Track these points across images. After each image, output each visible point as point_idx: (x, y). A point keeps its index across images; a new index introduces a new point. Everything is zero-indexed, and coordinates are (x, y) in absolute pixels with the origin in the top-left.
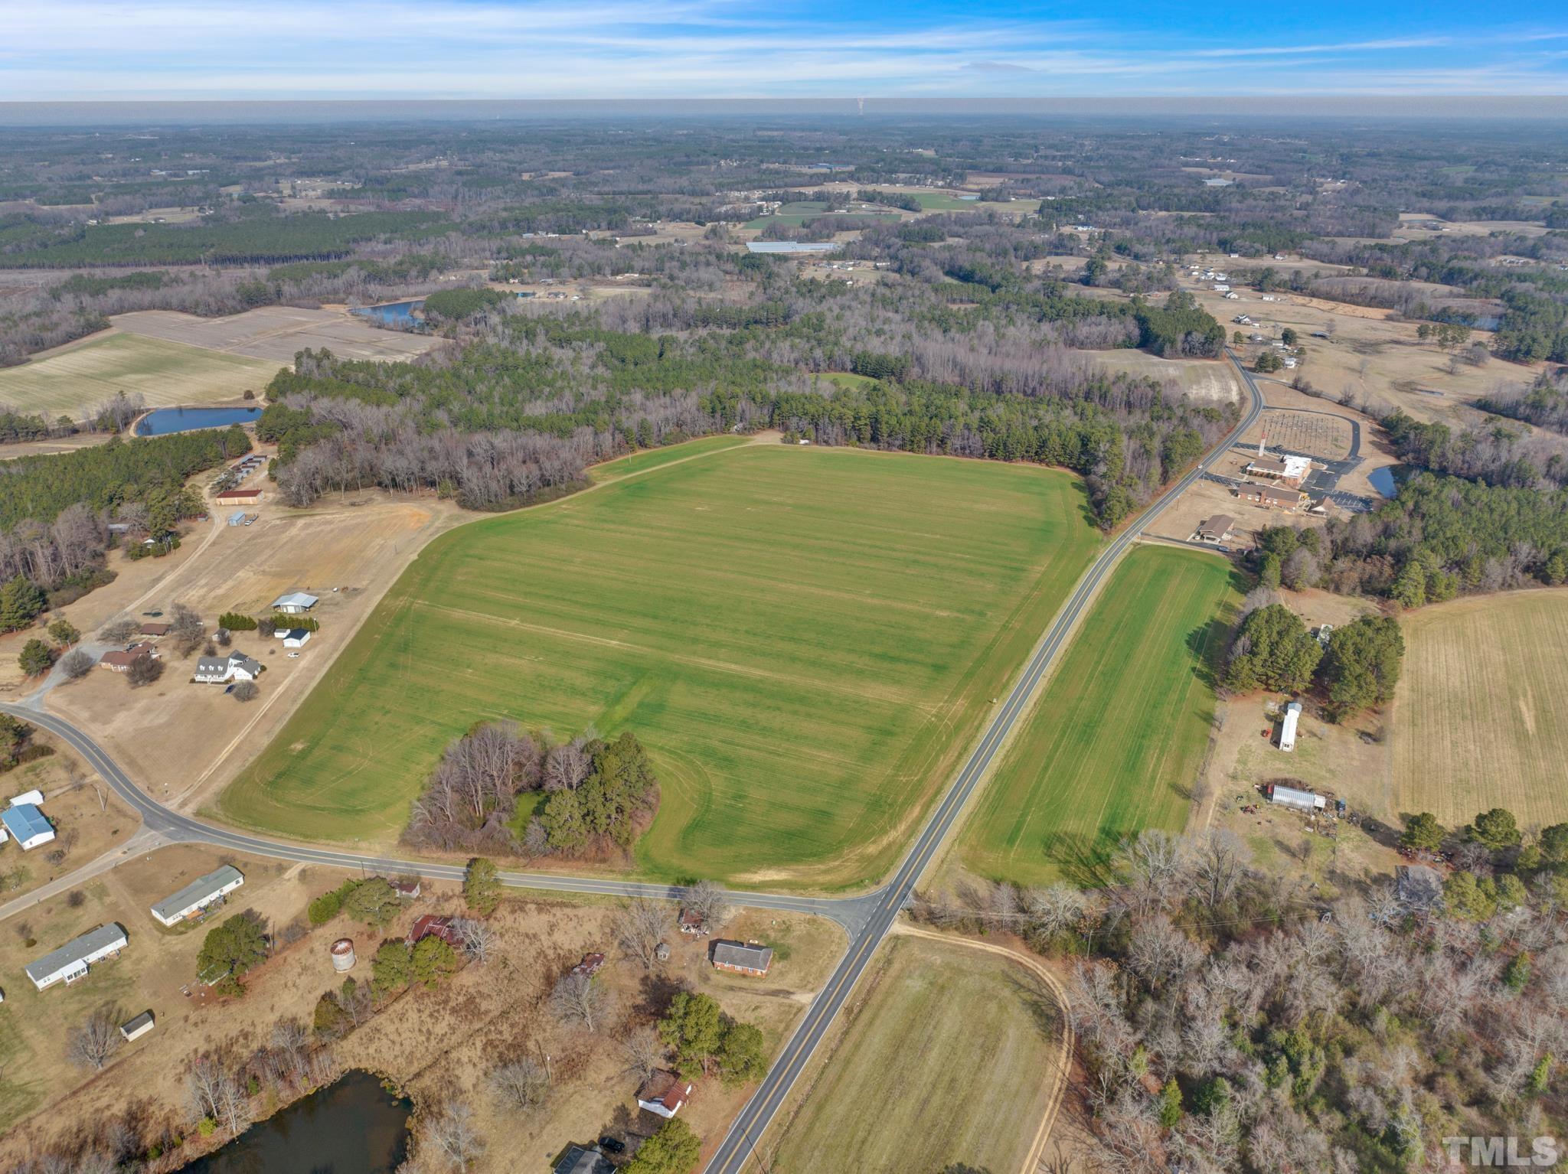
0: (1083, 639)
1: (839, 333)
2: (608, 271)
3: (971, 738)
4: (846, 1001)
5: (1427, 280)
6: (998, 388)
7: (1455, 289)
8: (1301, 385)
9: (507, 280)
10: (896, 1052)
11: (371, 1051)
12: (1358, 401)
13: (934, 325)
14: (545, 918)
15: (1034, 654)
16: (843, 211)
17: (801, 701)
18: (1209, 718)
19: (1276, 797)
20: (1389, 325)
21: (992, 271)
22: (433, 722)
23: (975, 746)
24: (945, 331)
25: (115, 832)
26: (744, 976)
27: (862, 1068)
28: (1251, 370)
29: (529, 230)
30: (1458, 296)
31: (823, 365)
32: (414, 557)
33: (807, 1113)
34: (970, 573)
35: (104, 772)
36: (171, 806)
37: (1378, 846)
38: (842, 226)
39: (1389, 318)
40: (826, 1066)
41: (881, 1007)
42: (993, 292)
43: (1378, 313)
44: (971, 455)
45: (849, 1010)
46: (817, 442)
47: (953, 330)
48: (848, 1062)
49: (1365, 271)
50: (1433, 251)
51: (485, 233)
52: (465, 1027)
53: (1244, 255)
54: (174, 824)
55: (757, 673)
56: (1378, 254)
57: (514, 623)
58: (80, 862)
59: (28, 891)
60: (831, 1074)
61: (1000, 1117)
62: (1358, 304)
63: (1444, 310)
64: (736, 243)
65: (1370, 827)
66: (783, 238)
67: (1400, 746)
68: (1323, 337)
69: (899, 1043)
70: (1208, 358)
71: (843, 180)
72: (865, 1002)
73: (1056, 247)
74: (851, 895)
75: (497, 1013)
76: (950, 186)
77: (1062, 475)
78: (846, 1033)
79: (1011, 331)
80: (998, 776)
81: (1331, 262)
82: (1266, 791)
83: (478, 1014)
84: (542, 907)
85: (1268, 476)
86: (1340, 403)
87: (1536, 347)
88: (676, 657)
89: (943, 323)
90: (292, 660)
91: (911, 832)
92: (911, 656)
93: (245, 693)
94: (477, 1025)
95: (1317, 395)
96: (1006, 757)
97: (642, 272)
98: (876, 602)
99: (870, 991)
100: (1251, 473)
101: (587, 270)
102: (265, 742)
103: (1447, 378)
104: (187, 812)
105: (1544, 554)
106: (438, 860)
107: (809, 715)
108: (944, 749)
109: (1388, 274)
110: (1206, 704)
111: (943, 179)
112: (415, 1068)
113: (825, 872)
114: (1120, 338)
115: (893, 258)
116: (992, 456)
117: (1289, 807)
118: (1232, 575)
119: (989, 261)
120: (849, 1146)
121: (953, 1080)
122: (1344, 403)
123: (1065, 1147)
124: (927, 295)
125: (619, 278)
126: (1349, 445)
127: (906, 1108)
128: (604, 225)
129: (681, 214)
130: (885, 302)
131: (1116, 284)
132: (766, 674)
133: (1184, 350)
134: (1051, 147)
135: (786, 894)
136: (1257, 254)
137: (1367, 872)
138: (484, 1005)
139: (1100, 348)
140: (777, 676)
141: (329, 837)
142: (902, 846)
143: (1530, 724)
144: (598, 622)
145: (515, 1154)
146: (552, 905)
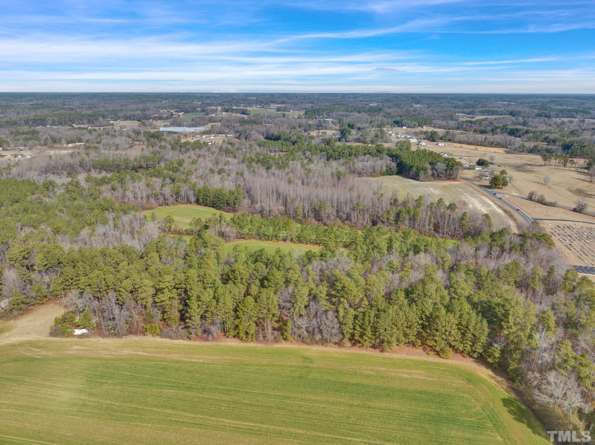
1: (189, 173)
2: (63, 141)
8: (535, 197)
13: (259, 165)
16: (214, 115)
21: (291, 135)
24: (268, 169)
28: (489, 187)
31: (171, 200)
38: (211, 120)
39: (507, 153)
42: (294, 144)
43: (499, 151)
44: (323, 341)
47: (273, 168)
53: (409, 127)
63: (535, 147)
64: (154, 128)
66: (179, 125)
68: (491, 163)
70: (449, 179)
71: (216, 105)
73: (318, 126)
76: (263, 107)
79: (312, 166)
81: (449, 129)
86: (575, 210)
89: (266, 164)
101: (50, 141)
111: (260, 105)
114: (384, 169)
115: (237, 132)
116: (355, 341)
119: (288, 131)
124: (254, 147)
125: (70, 145)
128: (85, 121)
129: (131, 116)
130: (227, 152)
133: (433, 175)
136: (415, 126)
139: (372, 176)
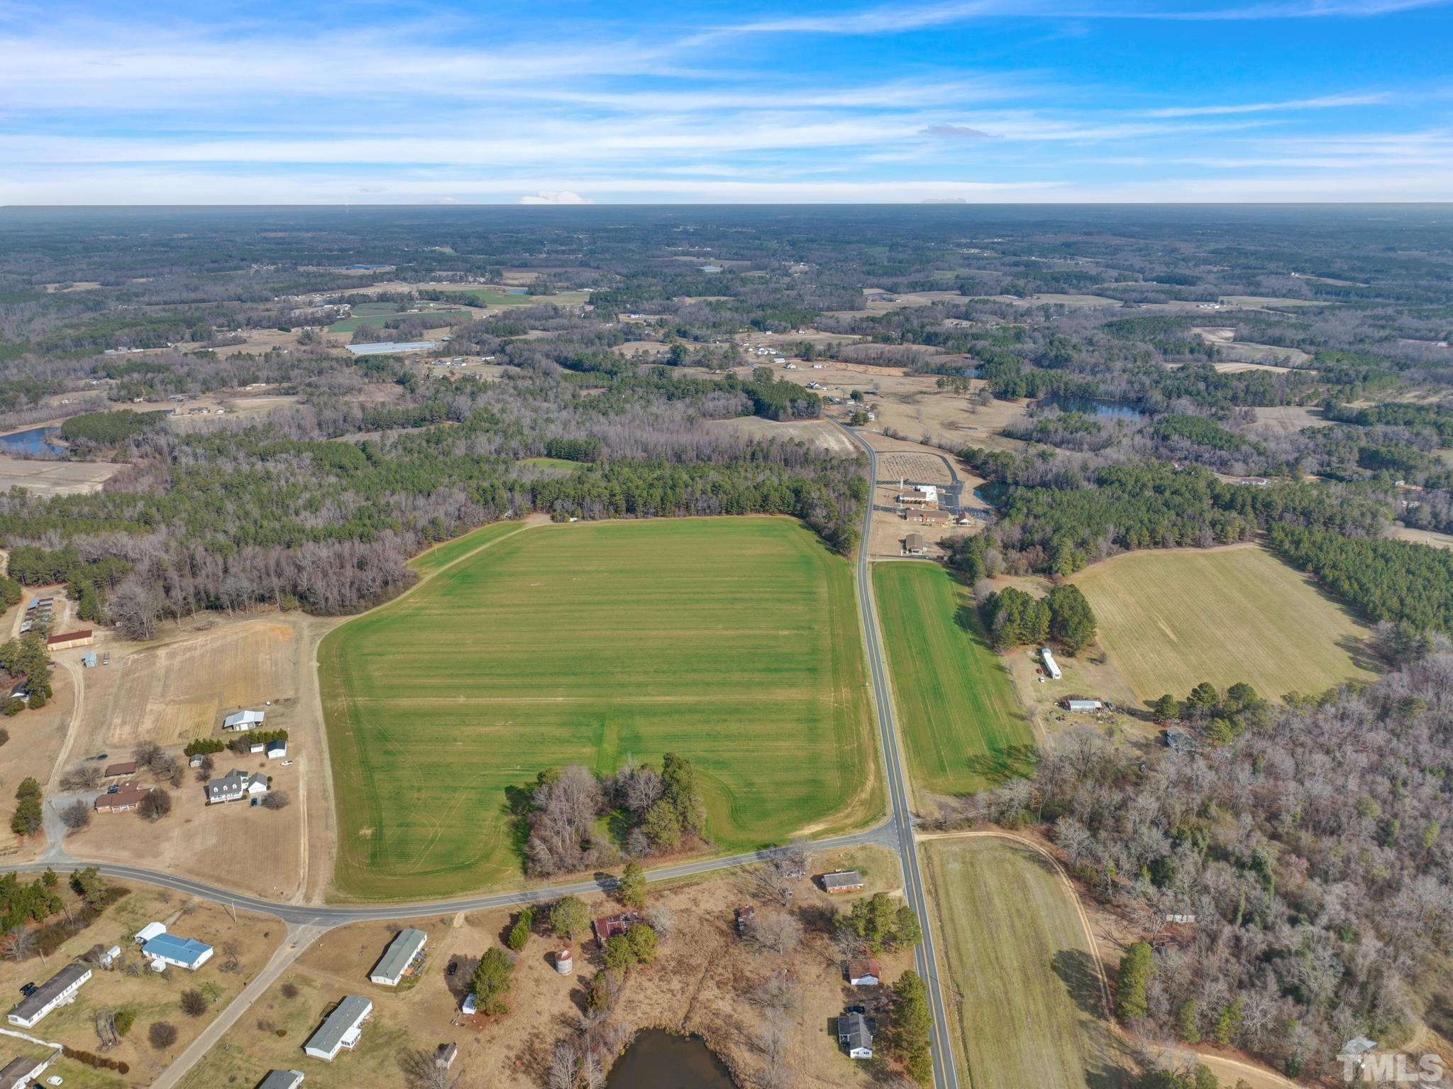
0: (889, 635)
1: (516, 424)
2: (232, 382)
3: (869, 712)
4: (924, 888)
5: (914, 342)
6: (679, 457)
7: (939, 349)
8: (890, 433)
9: (132, 400)
10: (975, 905)
11: (639, 1015)
12: (935, 441)
14: (683, 897)
15: (865, 648)
16: (417, 310)
17: (736, 711)
18: (1001, 668)
19: (1073, 707)
20: (909, 380)
22: (465, 788)
23: (876, 716)
24: (604, 415)
25: (266, 935)
26: (849, 892)
27: (963, 920)
28: (850, 425)
29: (108, 346)
30: (941, 353)
31: (521, 453)
32: (315, 664)
33: (953, 954)
34: (780, 601)
35: (201, 894)
36: (297, 901)
37: (1142, 723)
38: (425, 325)
39: (906, 374)
40: (942, 927)
41: (946, 885)
43: (897, 372)
44: (711, 513)
45: (929, 892)
46: (583, 518)
47: (610, 414)
48: (952, 920)
49: (870, 338)
50: (907, 320)
51: (59, 352)
52: (692, 980)
53: (775, 332)
54: (317, 915)
55: (690, 699)
56: (871, 324)
57: (462, 700)
58: (259, 964)
59: (231, 999)
60: (948, 929)
61: (1058, 922)
62: (880, 365)
63: (943, 365)
64: (334, 346)
65: (1132, 713)
66: (376, 339)
67: (1114, 661)
68: (873, 393)
69: (973, 901)
70: (811, 418)
71: (390, 280)
72: (935, 885)
73: (628, 334)
74: (874, 826)
75: (706, 964)
76: (493, 282)
77: (786, 521)
78: (938, 905)
80: (904, 732)
81: (840, 333)
82: (1064, 704)
83: (692, 969)
84: (676, 890)
85: (916, 502)
86: (922, 443)
87: (1018, 389)
88: (618, 700)
89: (597, 408)
90: (288, 767)
91: (879, 778)
92: (787, 665)
93: (272, 802)
94: (700, 976)
95: (903, 439)
96: (900, 719)
97: (268, 381)
98: (730, 633)
99: (933, 877)
100: (903, 502)
101: (211, 384)
102: (333, 835)
103: (973, 416)
104: (317, 902)
105: (1123, 530)
106: (567, 882)
107: (752, 721)
108: (858, 723)
109: (887, 340)
110: (993, 660)
111: (483, 276)
112: (681, 1014)
113: (847, 816)
114: (740, 408)
115: (497, 352)
116: (728, 512)
117: (1081, 711)
118: (949, 574)
119: (588, 351)
120: (991, 963)
121: (1018, 911)
122: (925, 442)
123: (1102, 923)
124: (563, 385)
125: (248, 388)
126: (948, 472)
127: (1005, 933)
128: (186, 336)
131: (699, 363)
132: (696, 698)
133: (793, 414)
134: (553, 241)
135: (833, 837)
136: (784, 331)
137: (1147, 739)
138: (693, 962)
139: (726, 418)
140: (706, 699)
141: (463, 889)
142: (881, 789)
143: (1173, 636)
144: (532, 686)
145: (800, 1037)
146: (682, 887)
